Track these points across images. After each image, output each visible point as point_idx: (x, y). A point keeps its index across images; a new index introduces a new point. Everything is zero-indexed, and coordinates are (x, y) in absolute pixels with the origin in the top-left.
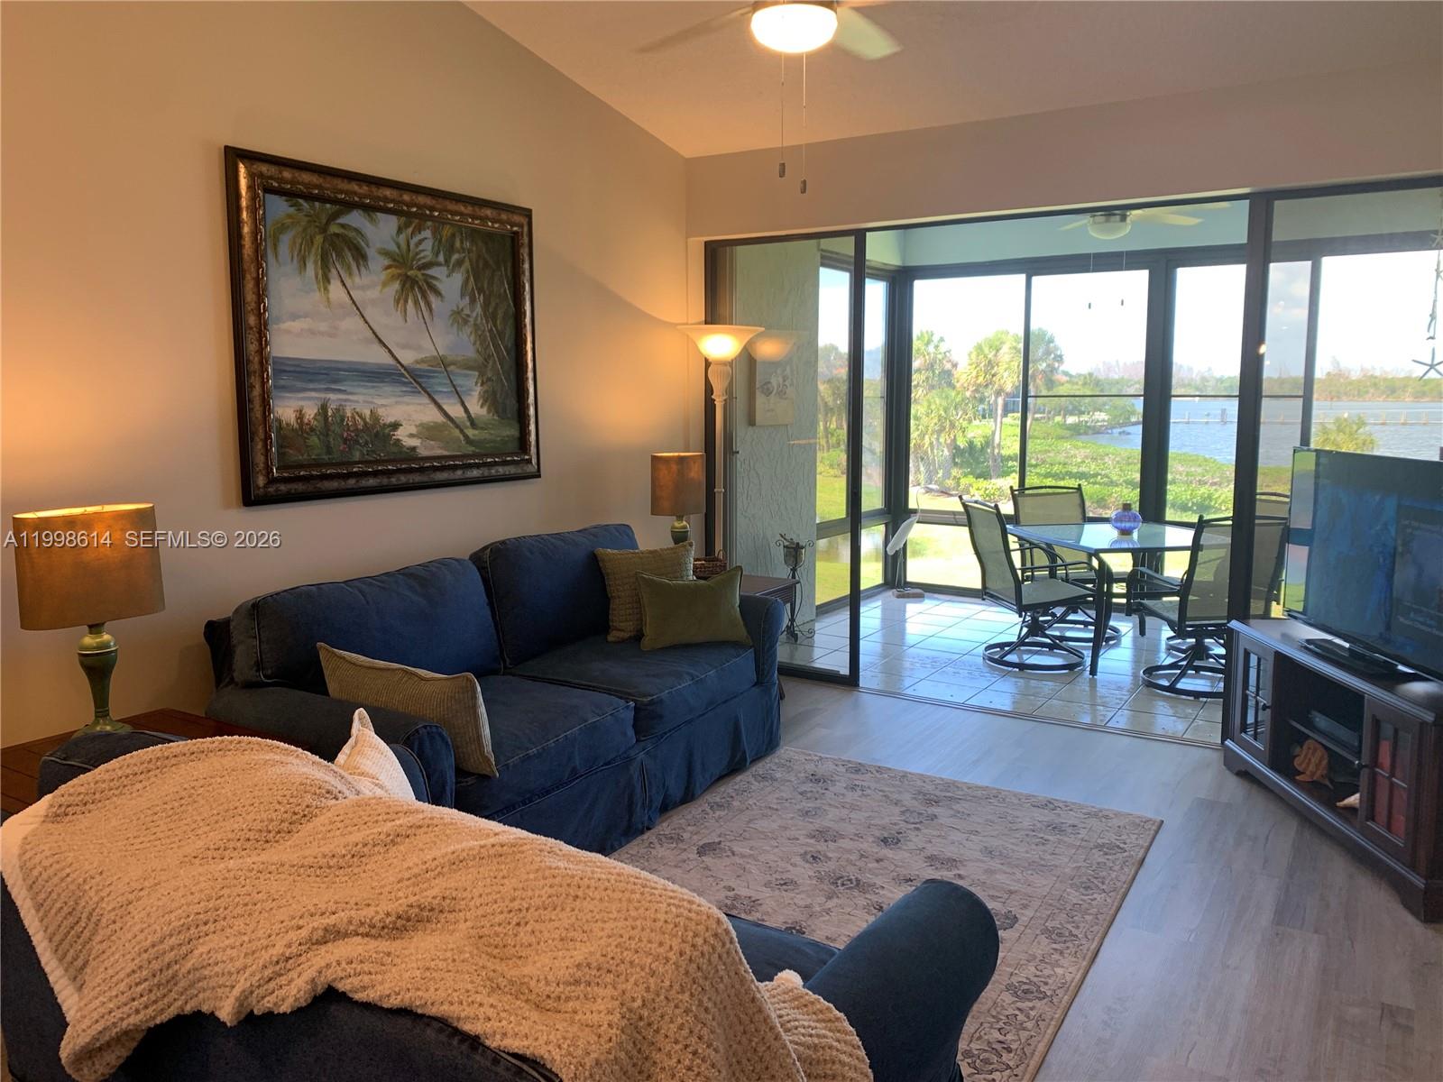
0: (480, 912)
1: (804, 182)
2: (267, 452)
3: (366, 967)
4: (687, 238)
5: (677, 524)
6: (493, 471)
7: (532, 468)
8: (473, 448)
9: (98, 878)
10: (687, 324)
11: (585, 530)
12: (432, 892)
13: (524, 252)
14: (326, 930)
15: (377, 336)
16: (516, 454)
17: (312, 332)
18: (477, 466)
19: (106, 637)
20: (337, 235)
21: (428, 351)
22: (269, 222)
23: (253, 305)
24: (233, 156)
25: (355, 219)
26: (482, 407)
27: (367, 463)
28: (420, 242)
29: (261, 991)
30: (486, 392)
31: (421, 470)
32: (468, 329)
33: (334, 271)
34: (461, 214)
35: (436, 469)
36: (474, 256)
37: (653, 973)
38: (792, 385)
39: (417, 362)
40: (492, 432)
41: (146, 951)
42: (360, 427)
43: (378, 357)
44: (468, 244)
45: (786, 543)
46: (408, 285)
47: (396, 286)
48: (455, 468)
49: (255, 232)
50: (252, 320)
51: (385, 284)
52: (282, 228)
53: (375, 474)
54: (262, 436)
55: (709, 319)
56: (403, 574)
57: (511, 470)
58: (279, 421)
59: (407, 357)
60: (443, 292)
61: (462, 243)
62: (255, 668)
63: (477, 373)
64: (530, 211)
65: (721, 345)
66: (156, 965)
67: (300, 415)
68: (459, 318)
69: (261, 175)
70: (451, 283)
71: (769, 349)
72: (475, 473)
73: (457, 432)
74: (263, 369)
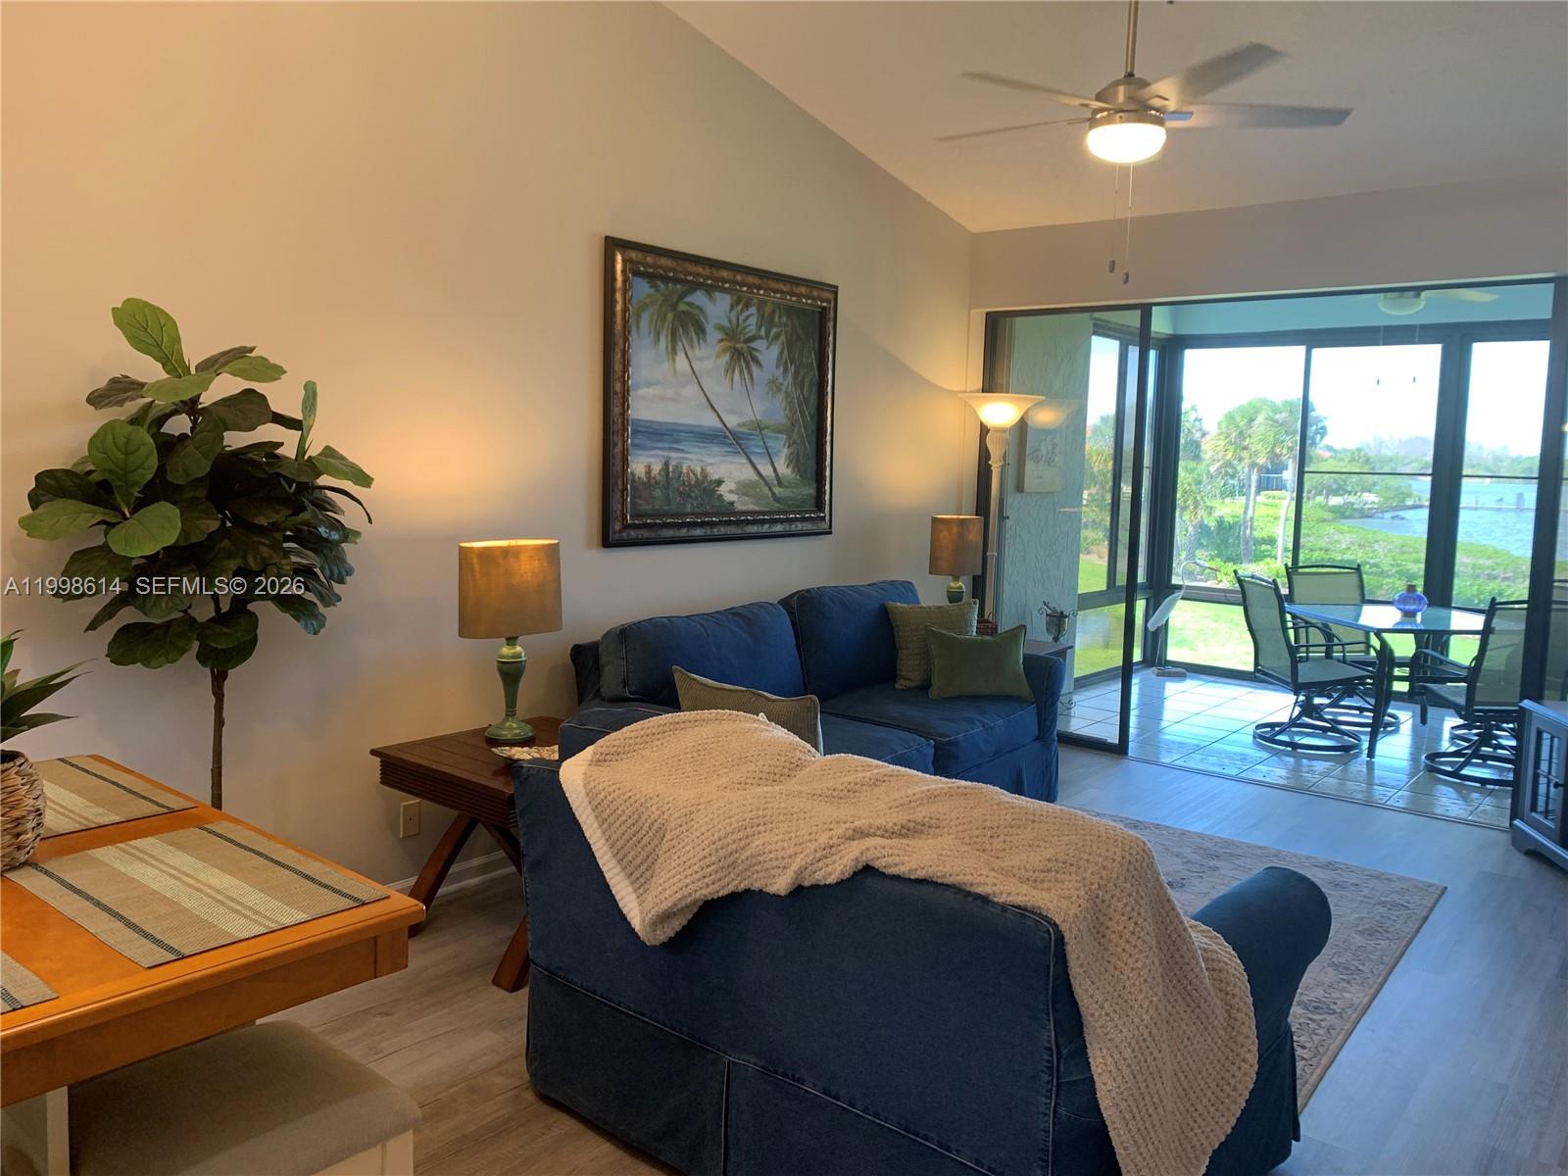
0: (960, 828)
1: (1127, 275)
2: (624, 500)
3: (896, 852)
4: (970, 308)
5: (953, 584)
6: (793, 526)
7: (824, 526)
8: (778, 505)
9: (657, 799)
10: (966, 392)
11: (874, 584)
12: (921, 814)
13: (830, 325)
14: (854, 830)
15: (709, 402)
16: (813, 512)
17: (662, 399)
18: (781, 521)
19: (518, 649)
20: (684, 312)
21: (748, 416)
22: (634, 301)
23: (620, 374)
24: (612, 245)
25: (698, 298)
26: (787, 467)
27: (697, 515)
28: (747, 318)
29: (814, 868)
30: (792, 453)
31: (738, 523)
32: (781, 396)
33: (680, 344)
34: (782, 292)
35: (748, 522)
36: (788, 329)
37: (1104, 868)
38: (1060, 453)
39: (739, 425)
40: (795, 490)
41: (714, 843)
42: (693, 482)
43: (709, 421)
44: (784, 319)
45: (1049, 612)
46: (735, 357)
47: (727, 357)
48: (763, 522)
49: (625, 310)
50: (618, 387)
51: (718, 357)
52: (643, 307)
53: (703, 525)
54: (620, 488)
55: (987, 387)
56: (733, 614)
57: (808, 526)
58: (633, 475)
59: (732, 421)
60: (763, 363)
61: (780, 318)
62: (621, 685)
63: (785, 437)
64: (837, 287)
65: (1001, 412)
66: (721, 853)
67: (649, 472)
68: (774, 386)
69: (632, 261)
70: (769, 354)
71: (1046, 417)
72: (778, 528)
73: (766, 490)
74: (625, 429)
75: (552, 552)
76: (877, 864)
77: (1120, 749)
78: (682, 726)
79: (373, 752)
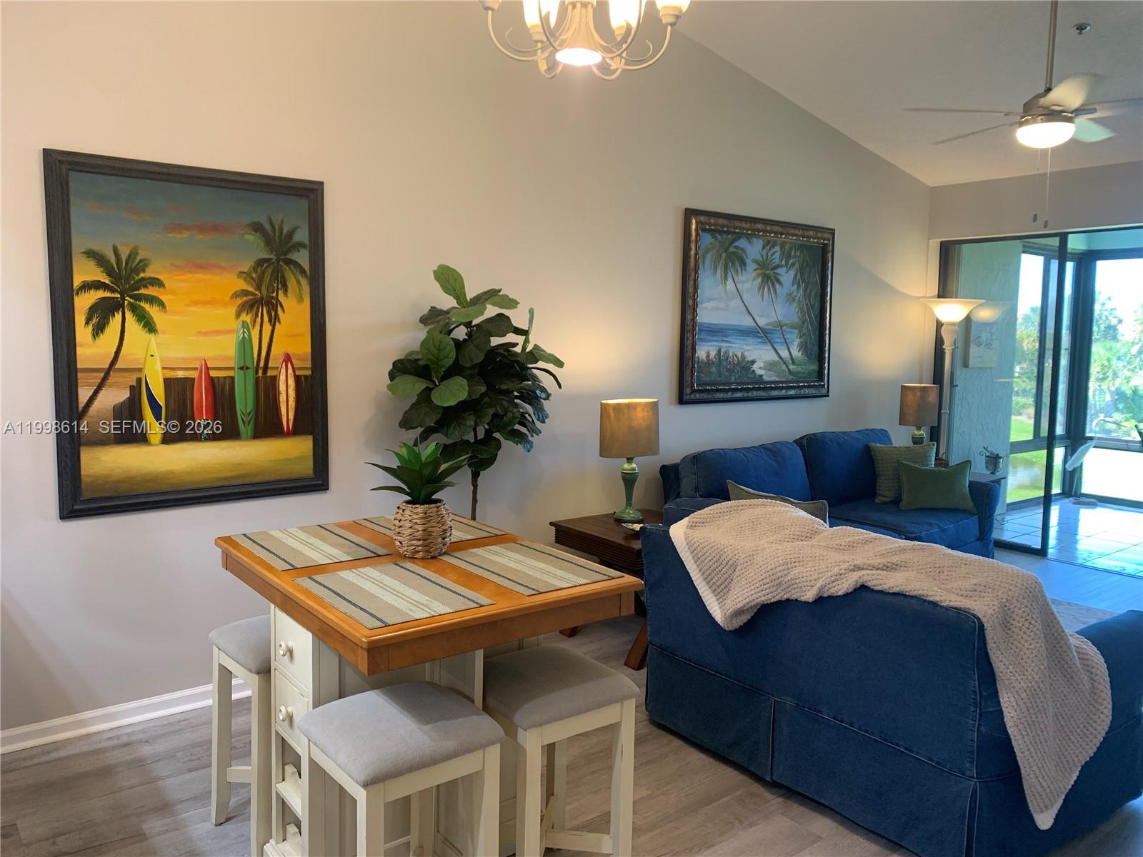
0: (920, 567)
1: (1046, 221)
2: (693, 374)
3: (881, 578)
4: (929, 239)
5: (916, 432)
6: (802, 391)
7: (824, 391)
8: (791, 377)
10: (925, 297)
11: (860, 431)
12: (895, 559)
13: (830, 255)
14: (854, 566)
15: (748, 310)
16: (816, 381)
17: (717, 309)
18: (794, 388)
19: (634, 465)
20: (733, 253)
21: (773, 318)
22: (702, 248)
23: (692, 294)
24: (689, 213)
25: (742, 243)
26: (799, 351)
27: (739, 384)
28: (774, 253)
29: (830, 586)
30: (802, 342)
31: (765, 389)
32: (795, 304)
33: (730, 274)
34: (797, 235)
35: (772, 388)
36: (801, 260)
37: (1010, 590)
38: (997, 339)
39: (767, 325)
40: (803, 367)
41: (768, 571)
42: (736, 362)
43: (747, 322)
44: (798, 253)
45: (988, 454)
46: (765, 280)
47: (760, 280)
48: (782, 388)
49: (696, 253)
50: (691, 302)
51: (754, 280)
52: (707, 251)
53: (741, 390)
54: (691, 366)
55: (941, 293)
56: (763, 448)
57: (812, 391)
58: (698, 358)
59: (762, 322)
60: (783, 283)
61: (795, 253)
62: (694, 491)
63: (797, 331)
64: (834, 230)
65: (952, 312)
66: (772, 578)
67: (708, 356)
68: (790, 298)
69: (701, 223)
70: (787, 276)
71: (985, 314)
72: (792, 392)
73: (784, 367)
74: (694, 329)
75: (654, 406)
76: (869, 584)
77: (1042, 552)
78: (742, 508)
79: (551, 524)
